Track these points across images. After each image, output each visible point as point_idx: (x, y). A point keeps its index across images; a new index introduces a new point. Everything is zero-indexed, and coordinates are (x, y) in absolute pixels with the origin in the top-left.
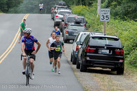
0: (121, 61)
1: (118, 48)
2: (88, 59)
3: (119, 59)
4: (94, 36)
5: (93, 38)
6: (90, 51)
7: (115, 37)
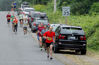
0: (84, 45)
1: (82, 36)
2: (60, 43)
3: (83, 43)
4: (64, 27)
5: (63, 28)
6: (61, 38)
7: (79, 27)
